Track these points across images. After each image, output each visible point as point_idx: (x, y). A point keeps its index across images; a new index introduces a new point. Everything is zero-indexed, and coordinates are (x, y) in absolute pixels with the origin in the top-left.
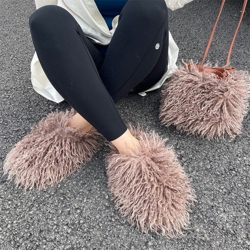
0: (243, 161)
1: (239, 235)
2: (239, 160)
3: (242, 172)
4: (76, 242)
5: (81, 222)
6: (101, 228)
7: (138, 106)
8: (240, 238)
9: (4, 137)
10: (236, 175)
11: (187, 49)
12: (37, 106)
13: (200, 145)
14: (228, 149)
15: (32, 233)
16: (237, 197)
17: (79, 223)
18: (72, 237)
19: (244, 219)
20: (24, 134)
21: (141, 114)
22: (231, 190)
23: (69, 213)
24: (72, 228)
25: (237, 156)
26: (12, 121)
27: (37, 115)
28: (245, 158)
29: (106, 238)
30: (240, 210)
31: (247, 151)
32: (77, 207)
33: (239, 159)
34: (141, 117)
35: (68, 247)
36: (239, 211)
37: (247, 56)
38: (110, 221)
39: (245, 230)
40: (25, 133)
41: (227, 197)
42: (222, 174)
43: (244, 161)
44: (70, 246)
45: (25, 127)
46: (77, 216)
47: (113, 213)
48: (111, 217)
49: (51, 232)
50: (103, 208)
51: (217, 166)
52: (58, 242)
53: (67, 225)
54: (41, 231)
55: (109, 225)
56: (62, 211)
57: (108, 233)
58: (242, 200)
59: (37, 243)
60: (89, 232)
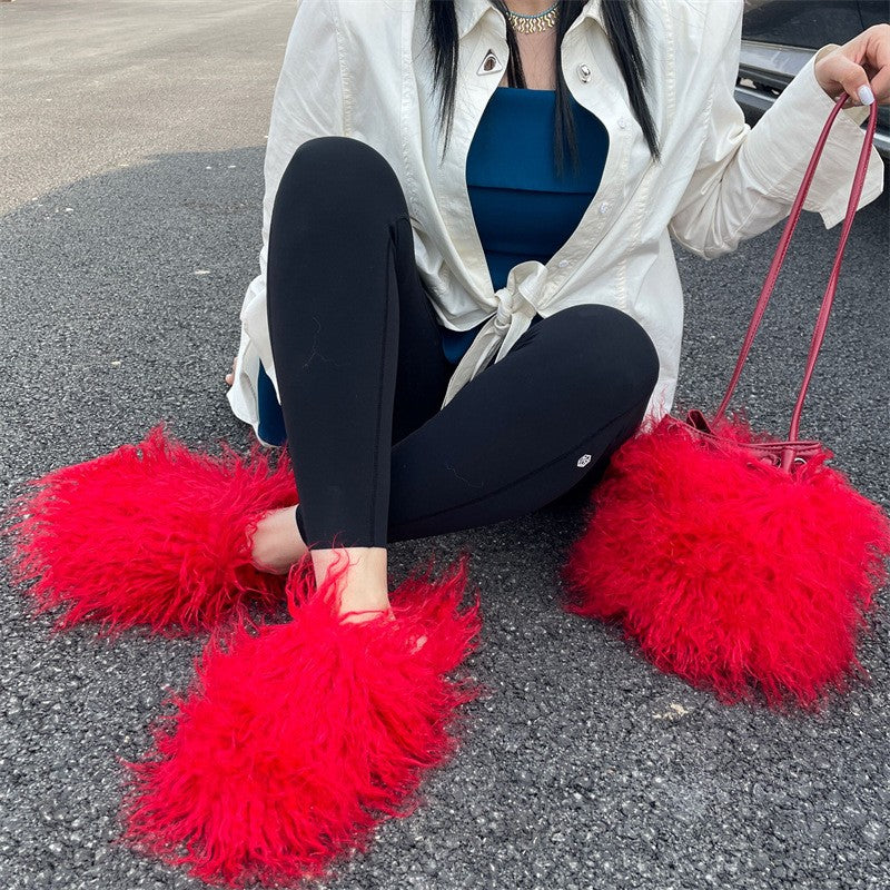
0: (645, 783)
2: (631, 776)
3: (605, 810)
5: (57, 707)
6: (83, 742)
10: (578, 808)
13: (546, 684)
14: (629, 732)
16: (516, 860)
17: (49, 707)
22: (517, 837)
23: (50, 679)
24: (26, 709)
25: (639, 762)
29: (70, 769)
31: (690, 765)
32: (80, 673)
33: (635, 774)
38: (118, 739)
41: (483, 846)
43: (647, 786)
46: (60, 690)
47: (140, 726)
48: (129, 732)
50: (132, 703)
51: (538, 758)
53: (21, 698)
55: (104, 745)
56: (42, 667)
57: (86, 759)
58: (524, 877)
60: (50, 735)
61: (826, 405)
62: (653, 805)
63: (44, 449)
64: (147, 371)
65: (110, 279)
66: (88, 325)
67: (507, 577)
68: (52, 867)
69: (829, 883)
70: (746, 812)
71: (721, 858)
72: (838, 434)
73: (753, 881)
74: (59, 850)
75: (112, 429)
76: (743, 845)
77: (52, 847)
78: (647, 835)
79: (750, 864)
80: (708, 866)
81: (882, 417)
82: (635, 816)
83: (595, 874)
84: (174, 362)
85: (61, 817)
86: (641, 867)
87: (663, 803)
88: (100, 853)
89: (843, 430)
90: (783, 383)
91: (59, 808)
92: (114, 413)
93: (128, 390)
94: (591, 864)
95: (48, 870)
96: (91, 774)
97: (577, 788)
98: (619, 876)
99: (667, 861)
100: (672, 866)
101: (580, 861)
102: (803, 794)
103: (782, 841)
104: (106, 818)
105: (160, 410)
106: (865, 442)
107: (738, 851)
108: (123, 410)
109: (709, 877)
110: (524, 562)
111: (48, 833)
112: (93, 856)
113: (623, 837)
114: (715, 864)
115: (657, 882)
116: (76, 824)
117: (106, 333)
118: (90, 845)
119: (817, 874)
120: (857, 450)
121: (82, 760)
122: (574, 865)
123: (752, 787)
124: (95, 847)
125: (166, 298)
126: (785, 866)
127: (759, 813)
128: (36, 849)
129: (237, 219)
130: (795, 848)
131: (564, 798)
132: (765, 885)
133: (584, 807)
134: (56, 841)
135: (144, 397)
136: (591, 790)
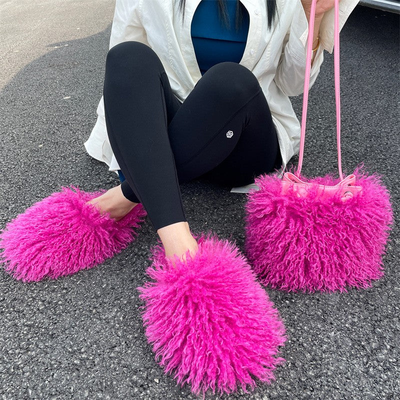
3: (300, 306)
4: (40, 321)
5: (60, 303)
6: (76, 315)
10: (288, 307)
15: (6, 299)
18: (40, 315)
21: (210, 206)
23: (53, 291)
24: (47, 306)
29: (73, 328)
32: (66, 286)
35: (30, 323)
38: (91, 311)
44: (32, 323)
46: (59, 295)
47: (98, 304)
48: (95, 308)
49: (23, 303)
50: (92, 295)
52: (23, 314)
53: (43, 301)
54: (15, 299)
55: (85, 315)
56: (48, 287)
57: (79, 323)
59: (3, 310)
60: (60, 315)
61: (351, 119)
62: (318, 300)
63: (20, 190)
64: (55, 147)
65: (26, 107)
66: (22, 130)
67: (236, 215)
68: (78, 370)
69: (394, 319)
70: (356, 296)
71: (350, 317)
72: (358, 131)
73: (365, 323)
74: (79, 362)
75: (48, 176)
76: (358, 310)
77: (75, 362)
78: (319, 313)
79: (362, 317)
80: (346, 321)
81: (375, 121)
82: (312, 306)
83: (302, 332)
84: (67, 142)
85: (76, 348)
86: (319, 326)
87: (322, 299)
88: (97, 360)
89: (360, 129)
90: (331, 112)
91: (74, 345)
92: (46, 169)
93: (50, 158)
94: (299, 328)
95: (77, 372)
96: (83, 328)
97: (286, 299)
98: (311, 331)
99: (329, 322)
100: (331, 324)
101: (294, 328)
104: (95, 346)
105: (67, 165)
106: (370, 133)
107: (357, 312)
108: (50, 167)
109: (347, 325)
110: (242, 207)
111: (72, 356)
112: (94, 362)
113: (309, 315)
114: (348, 319)
115: (327, 331)
116: (83, 350)
117: (32, 132)
118: (91, 358)
119: (389, 317)
120: (367, 137)
121: (77, 323)
122: (292, 330)
124: (94, 359)
125: (54, 112)
126: (376, 315)
127: (361, 296)
128: (69, 364)
129: (75, 70)
130: (378, 308)
131: (282, 304)
132: (369, 325)
133: (291, 306)
134: (76, 359)
135: (58, 160)
136: (292, 299)
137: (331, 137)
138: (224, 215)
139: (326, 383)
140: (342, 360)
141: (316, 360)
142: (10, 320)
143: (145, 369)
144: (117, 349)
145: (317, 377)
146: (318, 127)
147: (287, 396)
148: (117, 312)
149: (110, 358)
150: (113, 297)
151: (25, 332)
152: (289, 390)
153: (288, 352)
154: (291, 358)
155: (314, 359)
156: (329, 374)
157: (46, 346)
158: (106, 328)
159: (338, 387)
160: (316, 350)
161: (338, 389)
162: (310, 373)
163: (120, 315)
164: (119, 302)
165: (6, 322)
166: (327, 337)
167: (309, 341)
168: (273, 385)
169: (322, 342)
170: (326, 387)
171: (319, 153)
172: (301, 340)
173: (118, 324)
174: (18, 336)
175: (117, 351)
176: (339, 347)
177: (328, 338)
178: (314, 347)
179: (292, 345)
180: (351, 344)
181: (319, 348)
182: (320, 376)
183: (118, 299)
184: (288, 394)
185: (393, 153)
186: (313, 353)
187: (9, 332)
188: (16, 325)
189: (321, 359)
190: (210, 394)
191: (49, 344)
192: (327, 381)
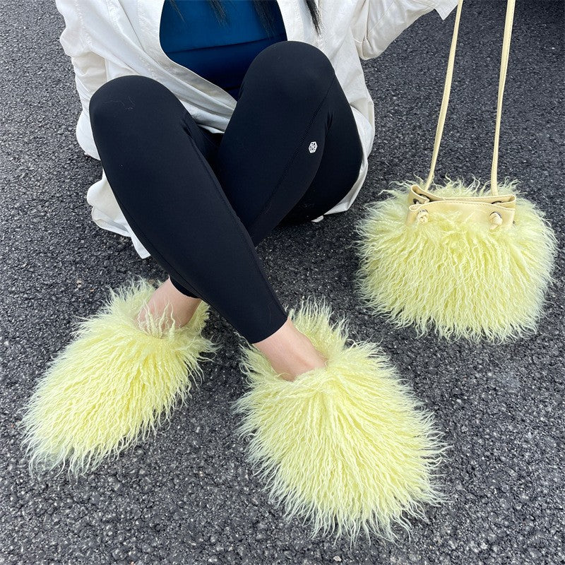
0: (485, 379)
1: (437, 528)
2: (476, 378)
3: (476, 403)
4: (124, 509)
5: (142, 472)
6: (176, 487)
7: (295, 249)
8: (438, 534)
9: (26, 296)
10: (463, 408)
11: (424, 126)
12: (95, 236)
13: (403, 339)
14: (460, 352)
15: (50, 485)
16: (453, 451)
17: (137, 474)
18: (120, 499)
19: (456, 496)
20: (62, 292)
21: (297, 266)
24: (123, 482)
25: (475, 368)
26: (44, 266)
27: (92, 255)
28: (490, 374)
29: (182, 508)
30: (454, 478)
31: (499, 359)
33: (477, 375)
34: (296, 274)
35: (110, 516)
36: (451, 480)
37: (553, 149)
38: (196, 475)
39: (454, 518)
40: (65, 291)
42: (434, 403)
43: (487, 380)
44: (114, 515)
45: (67, 279)
46: (135, 460)
47: (203, 461)
48: (199, 468)
49: (84, 486)
50: (186, 449)
51: (426, 387)
52: (93, 505)
53: (115, 475)
55: (191, 483)
57: (187, 497)
58: (462, 459)
59: (56, 504)
60: (153, 492)
61: (435, 93)
62: (495, 389)
70: (538, 375)
71: (541, 406)
75: (11, 250)
76: (547, 394)
77: (210, 560)
78: (503, 409)
79: (555, 403)
80: (538, 413)
81: (468, 93)
82: (491, 400)
83: (492, 441)
85: (201, 540)
86: (510, 428)
87: (499, 387)
88: (241, 550)
91: (195, 535)
94: (487, 437)
98: (504, 437)
99: (520, 419)
100: (523, 421)
101: (481, 438)
102: (556, 353)
103: (561, 384)
104: (228, 528)
105: (33, 223)
106: (468, 114)
107: (546, 398)
109: (542, 419)
111: (202, 553)
112: (238, 554)
113: (492, 415)
114: (540, 410)
115: (522, 433)
118: (231, 548)
120: (467, 122)
121: (185, 499)
122: (480, 441)
123: (532, 360)
124: (235, 549)
127: (543, 373)
131: (453, 405)
133: (465, 406)
134: (210, 556)
135: (13, 216)
136: (462, 394)
137: (420, 127)
138: (324, 278)
139: (546, 505)
140: (553, 469)
141: (524, 478)
142: (76, 520)
143: (315, 546)
144: (261, 526)
145: (533, 499)
146: (396, 112)
147: (507, 535)
148: (236, 468)
149: (258, 541)
150: (220, 446)
151: (110, 533)
152: (508, 527)
153: (487, 474)
154: (494, 481)
155: (520, 477)
156: (545, 492)
157: (154, 547)
158: (232, 496)
159: (561, 507)
160: (518, 463)
161: (562, 509)
162: (524, 497)
163: (244, 472)
164: (232, 451)
165: (70, 523)
166: (525, 441)
167: (505, 452)
168: (486, 525)
169: (522, 450)
170: (548, 511)
171: (413, 156)
172: (496, 453)
173: (246, 486)
174: (102, 542)
175: (264, 529)
176: (543, 452)
177: (527, 442)
178: (515, 459)
179: (488, 463)
180: (555, 445)
181: (521, 460)
182: (535, 498)
183: (229, 447)
184: (508, 533)
185: (508, 144)
186: (517, 468)
187: (84, 539)
188: (89, 524)
189: (529, 474)
190: (415, 558)
191: (157, 542)
192: (546, 502)
